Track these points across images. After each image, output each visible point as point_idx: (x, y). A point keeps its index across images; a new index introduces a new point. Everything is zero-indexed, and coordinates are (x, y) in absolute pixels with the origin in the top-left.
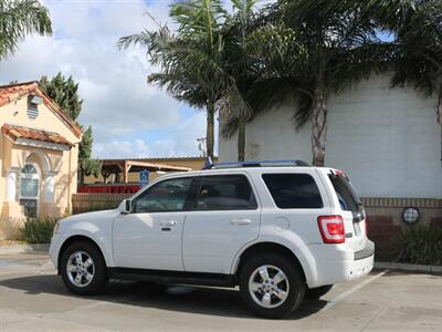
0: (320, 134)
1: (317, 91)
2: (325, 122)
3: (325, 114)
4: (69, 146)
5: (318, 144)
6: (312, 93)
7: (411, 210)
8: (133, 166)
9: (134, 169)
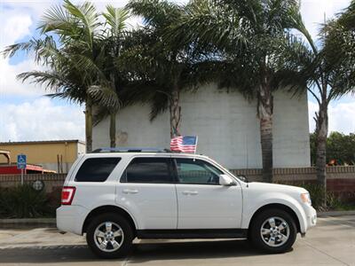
0: (177, 124)
1: (173, 93)
2: (180, 116)
3: (180, 110)
6: (170, 94)
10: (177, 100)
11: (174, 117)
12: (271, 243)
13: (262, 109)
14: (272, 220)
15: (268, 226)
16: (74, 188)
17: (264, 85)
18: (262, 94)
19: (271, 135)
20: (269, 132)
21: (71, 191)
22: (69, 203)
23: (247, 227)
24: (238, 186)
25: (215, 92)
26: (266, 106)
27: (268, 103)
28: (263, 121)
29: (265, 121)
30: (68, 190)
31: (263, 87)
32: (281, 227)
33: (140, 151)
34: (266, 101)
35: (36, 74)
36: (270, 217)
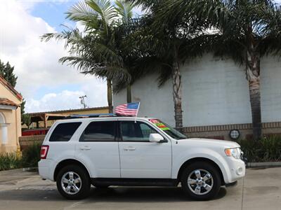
0: (178, 90)
1: (174, 64)
2: (180, 83)
3: (180, 77)
4: (16, 106)
5: (177, 96)
6: (171, 65)
7: (234, 131)
8: (49, 117)
9: (51, 118)
10: (177, 70)
11: (175, 84)
12: (197, 192)
13: (250, 72)
14: (198, 172)
15: (194, 177)
16: (48, 146)
17: (250, 51)
18: (250, 59)
19: (258, 94)
20: (256, 91)
21: (46, 148)
22: (45, 158)
23: (176, 178)
24: (169, 143)
25: (212, 61)
26: (253, 70)
27: (255, 66)
28: (251, 82)
29: (252, 82)
30: (44, 148)
31: (250, 53)
32: (205, 178)
33: (98, 116)
34: (253, 65)
35: (70, 59)
36: (197, 169)
